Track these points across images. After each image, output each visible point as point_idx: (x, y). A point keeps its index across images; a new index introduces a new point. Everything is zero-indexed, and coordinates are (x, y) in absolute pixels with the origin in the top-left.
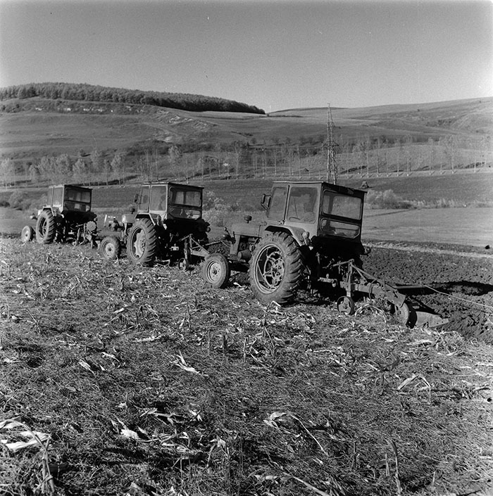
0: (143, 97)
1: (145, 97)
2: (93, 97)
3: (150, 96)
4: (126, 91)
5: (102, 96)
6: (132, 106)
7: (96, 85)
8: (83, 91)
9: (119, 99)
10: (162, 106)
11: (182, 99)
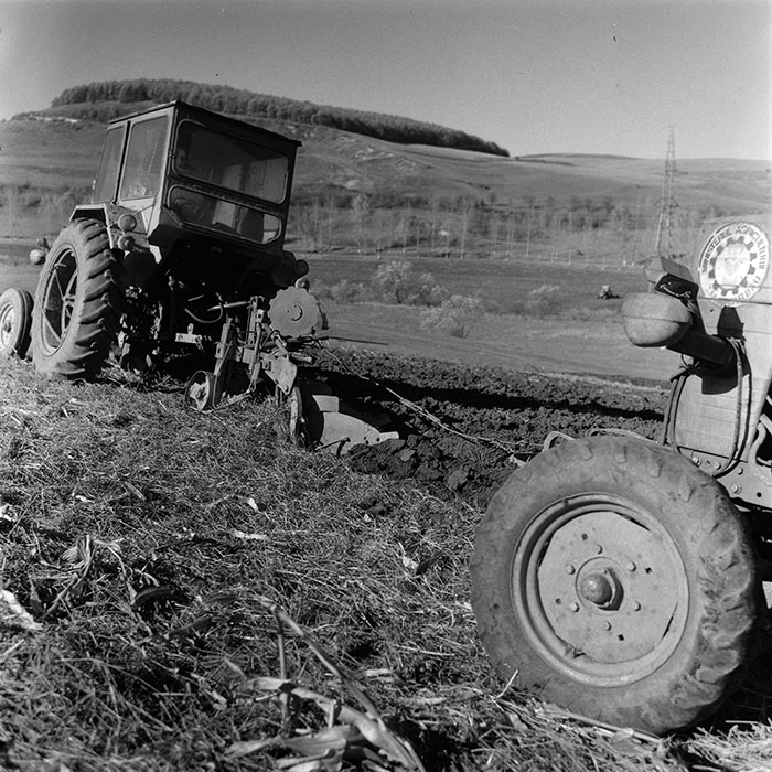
0: (315, 112)
1: (319, 113)
2: (237, 107)
3: (327, 112)
4: (289, 102)
5: (250, 107)
6: (297, 127)
7: (242, 89)
8: (221, 97)
9: (278, 114)
10: (346, 130)
11: (377, 121)
